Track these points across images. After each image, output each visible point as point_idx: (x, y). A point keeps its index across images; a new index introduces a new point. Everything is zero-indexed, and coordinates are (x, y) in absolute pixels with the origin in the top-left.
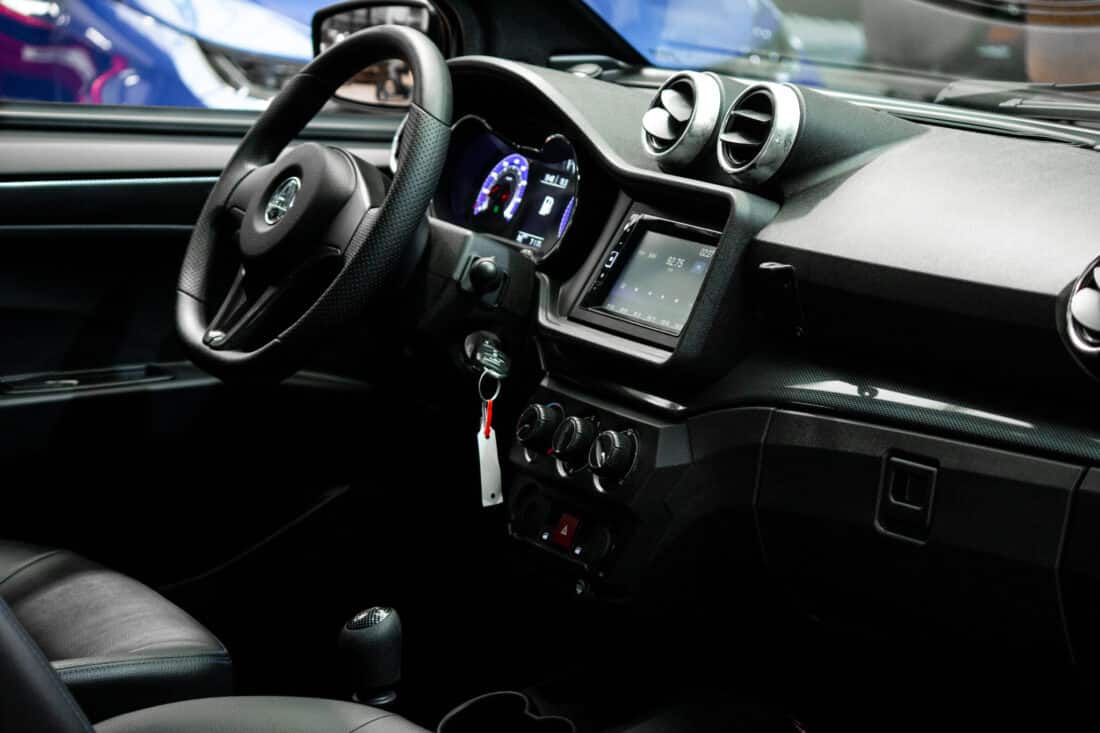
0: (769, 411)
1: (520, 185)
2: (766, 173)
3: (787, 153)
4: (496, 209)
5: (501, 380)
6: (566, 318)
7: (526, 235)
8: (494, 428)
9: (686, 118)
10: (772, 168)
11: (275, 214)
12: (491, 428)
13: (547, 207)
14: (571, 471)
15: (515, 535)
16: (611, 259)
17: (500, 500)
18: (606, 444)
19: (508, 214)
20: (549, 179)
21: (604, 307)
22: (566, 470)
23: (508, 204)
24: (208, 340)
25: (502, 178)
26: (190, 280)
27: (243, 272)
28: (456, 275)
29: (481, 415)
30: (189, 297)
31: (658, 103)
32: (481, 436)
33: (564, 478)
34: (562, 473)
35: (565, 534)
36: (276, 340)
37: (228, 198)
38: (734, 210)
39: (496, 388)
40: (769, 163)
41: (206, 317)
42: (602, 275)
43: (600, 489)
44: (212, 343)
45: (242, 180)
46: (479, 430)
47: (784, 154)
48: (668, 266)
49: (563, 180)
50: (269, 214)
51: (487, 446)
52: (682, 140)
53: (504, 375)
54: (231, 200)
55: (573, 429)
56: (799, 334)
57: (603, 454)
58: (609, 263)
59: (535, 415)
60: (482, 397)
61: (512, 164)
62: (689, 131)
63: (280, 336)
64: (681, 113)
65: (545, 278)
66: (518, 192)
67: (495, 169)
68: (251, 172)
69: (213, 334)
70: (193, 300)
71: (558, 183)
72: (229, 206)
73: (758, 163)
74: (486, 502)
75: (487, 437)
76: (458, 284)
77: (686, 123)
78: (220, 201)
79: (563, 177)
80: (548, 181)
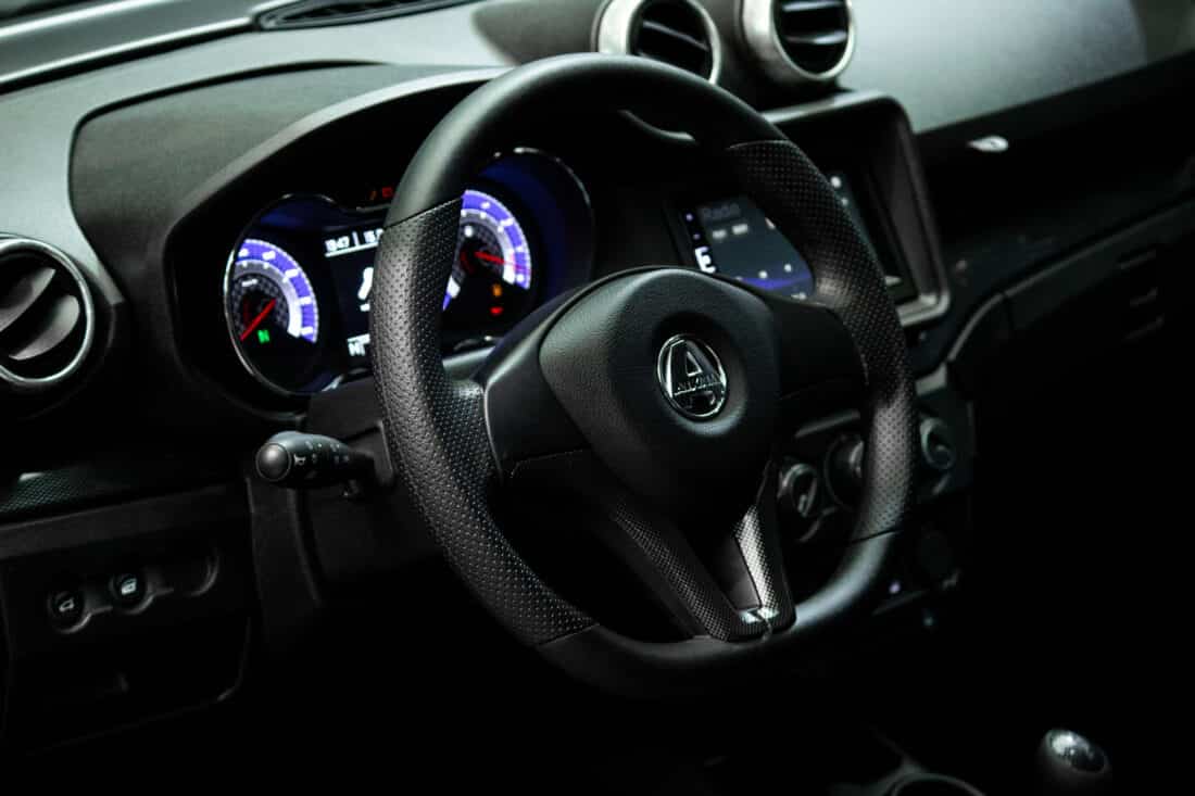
1: (287, 280)
4: (264, 336)
19: (300, 328)
20: (338, 246)
49: (369, 234)
71: (363, 242)
79: (367, 230)
80: (339, 249)
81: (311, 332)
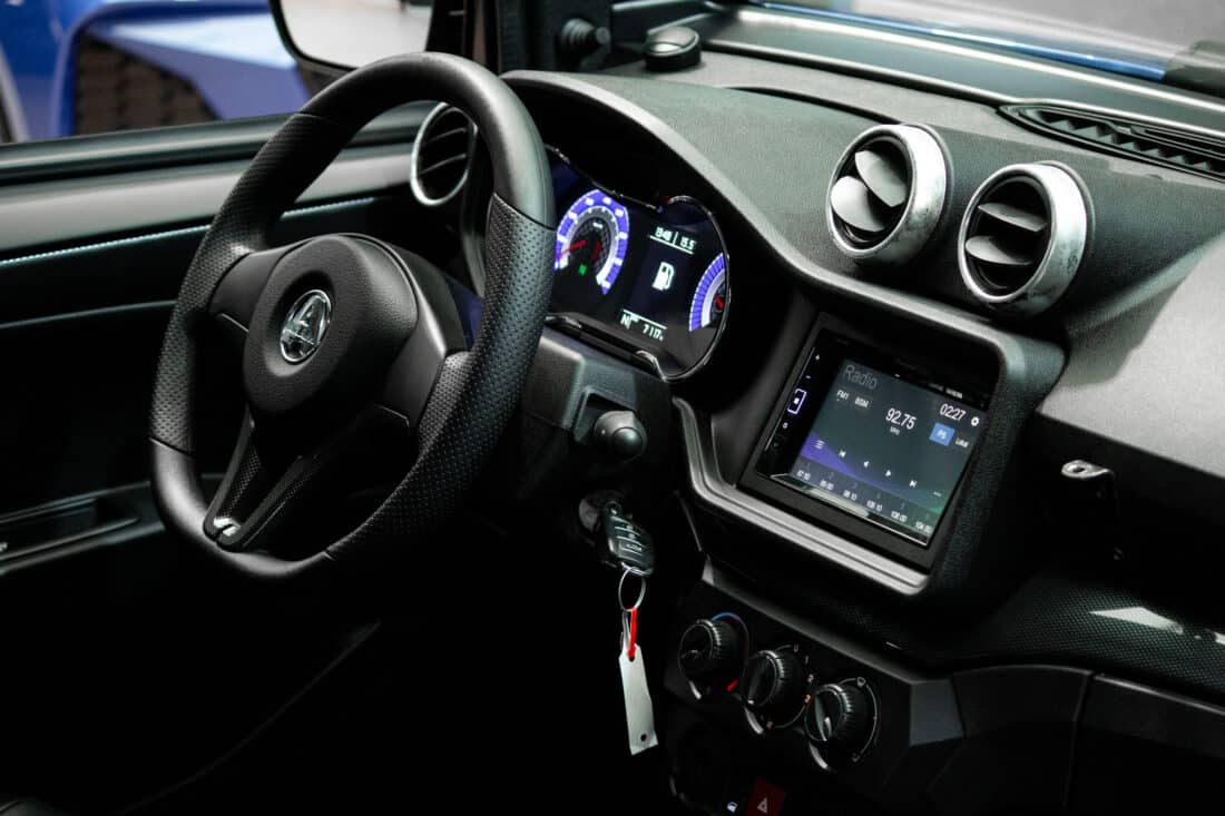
0: (1082, 676)
1: (617, 238)
2: (1040, 302)
3: (1071, 276)
4: (583, 270)
5: (648, 579)
6: (735, 486)
7: (635, 317)
8: (638, 644)
9: (899, 201)
10: (1050, 297)
11: (294, 347)
12: (636, 645)
13: (663, 279)
14: (770, 725)
15: (682, 796)
16: (796, 401)
17: (653, 742)
18: (831, 705)
19: (603, 279)
20: (663, 235)
21: (792, 475)
22: (762, 724)
23: (601, 266)
24: (213, 532)
25: (587, 222)
26: (168, 422)
27: (252, 424)
28: (566, 422)
29: (622, 630)
30: (170, 450)
31: (849, 169)
32: (624, 659)
33: (760, 736)
34: (758, 730)
35: (765, 810)
36: (324, 554)
37: (212, 296)
38: (1005, 370)
39: (640, 590)
40: (1044, 290)
41: (203, 491)
42: (785, 425)
43: (824, 765)
44: (220, 539)
45: (229, 270)
46: (620, 652)
47: (1067, 276)
48: (891, 424)
49: (685, 240)
50: (286, 345)
51: (632, 671)
52: (897, 235)
53: (650, 571)
54: (215, 301)
55: (771, 668)
56: (1116, 558)
57: (828, 720)
58: (794, 407)
59: (704, 638)
60: (622, 607)
61: (599, 202)
62: (907, 222)
63: (331, 548)
64: (890, 194)
65: (686, 408)
66: (614, 249)
67: (572, 208)
68: (242, 258)
69: (220, 522)
70: (177, 453)
71: (678, 243)
72: (212, 311)
73: (1029, 292)
74: (635, 749)
75: (632, 659)
76: (570, 433)
77: (900, 208)
78: (200, 301)
79: (686, 236)
80: (662, 238)
81: (607, 285)
